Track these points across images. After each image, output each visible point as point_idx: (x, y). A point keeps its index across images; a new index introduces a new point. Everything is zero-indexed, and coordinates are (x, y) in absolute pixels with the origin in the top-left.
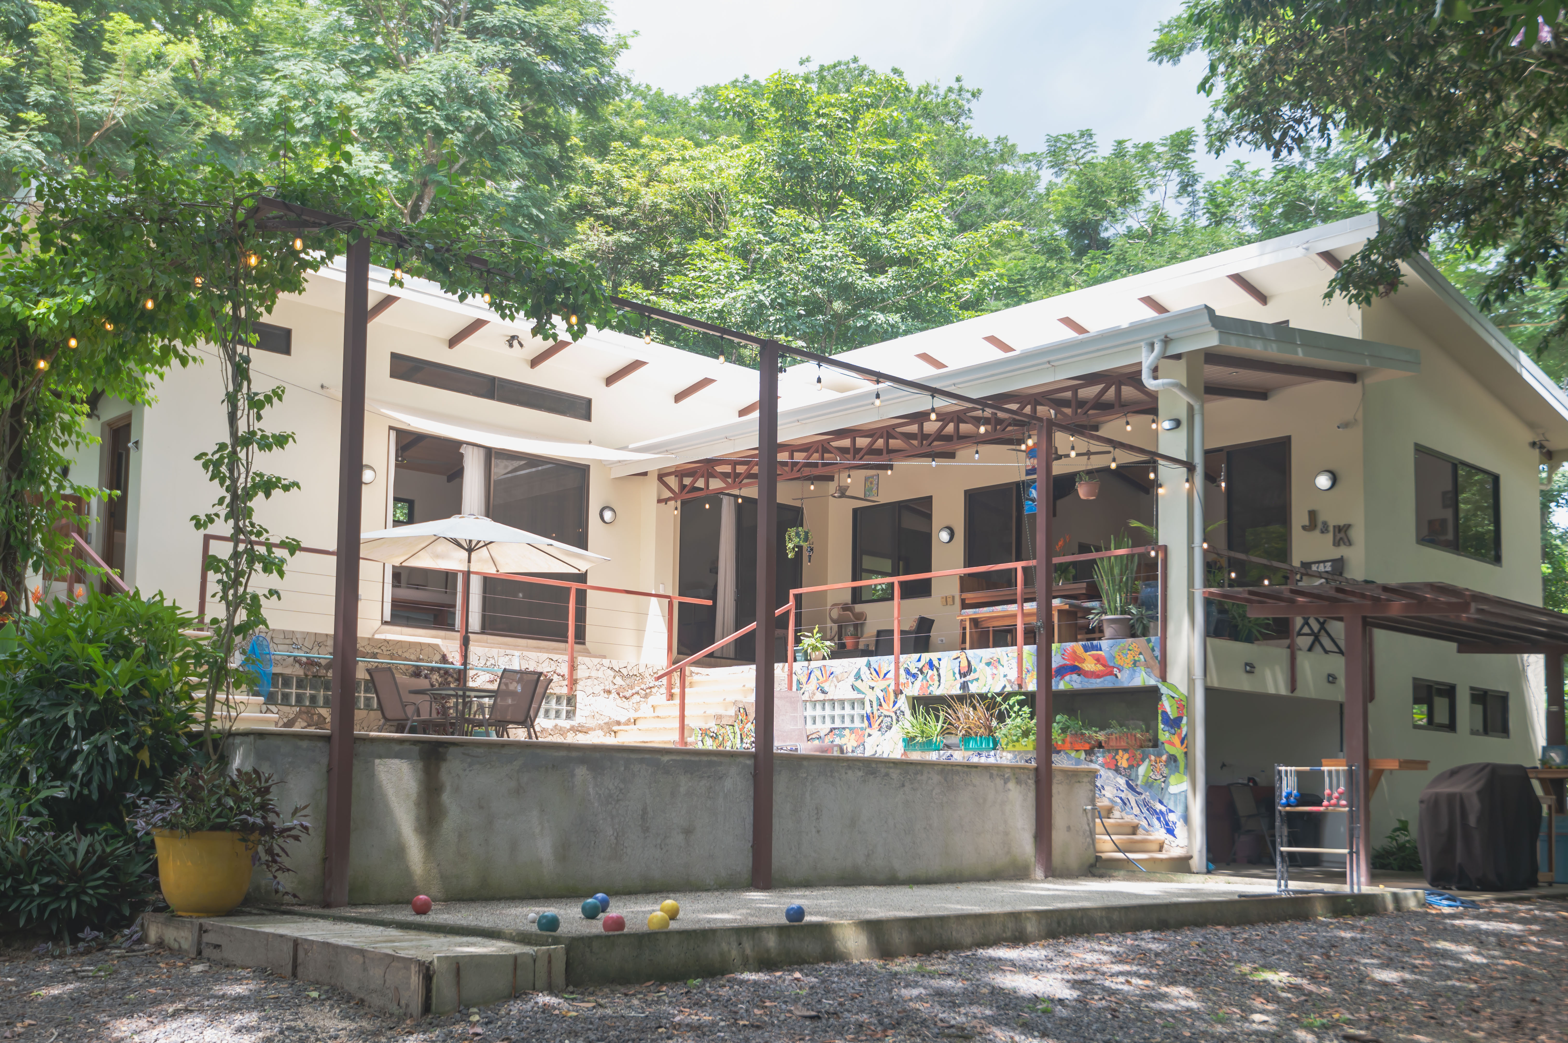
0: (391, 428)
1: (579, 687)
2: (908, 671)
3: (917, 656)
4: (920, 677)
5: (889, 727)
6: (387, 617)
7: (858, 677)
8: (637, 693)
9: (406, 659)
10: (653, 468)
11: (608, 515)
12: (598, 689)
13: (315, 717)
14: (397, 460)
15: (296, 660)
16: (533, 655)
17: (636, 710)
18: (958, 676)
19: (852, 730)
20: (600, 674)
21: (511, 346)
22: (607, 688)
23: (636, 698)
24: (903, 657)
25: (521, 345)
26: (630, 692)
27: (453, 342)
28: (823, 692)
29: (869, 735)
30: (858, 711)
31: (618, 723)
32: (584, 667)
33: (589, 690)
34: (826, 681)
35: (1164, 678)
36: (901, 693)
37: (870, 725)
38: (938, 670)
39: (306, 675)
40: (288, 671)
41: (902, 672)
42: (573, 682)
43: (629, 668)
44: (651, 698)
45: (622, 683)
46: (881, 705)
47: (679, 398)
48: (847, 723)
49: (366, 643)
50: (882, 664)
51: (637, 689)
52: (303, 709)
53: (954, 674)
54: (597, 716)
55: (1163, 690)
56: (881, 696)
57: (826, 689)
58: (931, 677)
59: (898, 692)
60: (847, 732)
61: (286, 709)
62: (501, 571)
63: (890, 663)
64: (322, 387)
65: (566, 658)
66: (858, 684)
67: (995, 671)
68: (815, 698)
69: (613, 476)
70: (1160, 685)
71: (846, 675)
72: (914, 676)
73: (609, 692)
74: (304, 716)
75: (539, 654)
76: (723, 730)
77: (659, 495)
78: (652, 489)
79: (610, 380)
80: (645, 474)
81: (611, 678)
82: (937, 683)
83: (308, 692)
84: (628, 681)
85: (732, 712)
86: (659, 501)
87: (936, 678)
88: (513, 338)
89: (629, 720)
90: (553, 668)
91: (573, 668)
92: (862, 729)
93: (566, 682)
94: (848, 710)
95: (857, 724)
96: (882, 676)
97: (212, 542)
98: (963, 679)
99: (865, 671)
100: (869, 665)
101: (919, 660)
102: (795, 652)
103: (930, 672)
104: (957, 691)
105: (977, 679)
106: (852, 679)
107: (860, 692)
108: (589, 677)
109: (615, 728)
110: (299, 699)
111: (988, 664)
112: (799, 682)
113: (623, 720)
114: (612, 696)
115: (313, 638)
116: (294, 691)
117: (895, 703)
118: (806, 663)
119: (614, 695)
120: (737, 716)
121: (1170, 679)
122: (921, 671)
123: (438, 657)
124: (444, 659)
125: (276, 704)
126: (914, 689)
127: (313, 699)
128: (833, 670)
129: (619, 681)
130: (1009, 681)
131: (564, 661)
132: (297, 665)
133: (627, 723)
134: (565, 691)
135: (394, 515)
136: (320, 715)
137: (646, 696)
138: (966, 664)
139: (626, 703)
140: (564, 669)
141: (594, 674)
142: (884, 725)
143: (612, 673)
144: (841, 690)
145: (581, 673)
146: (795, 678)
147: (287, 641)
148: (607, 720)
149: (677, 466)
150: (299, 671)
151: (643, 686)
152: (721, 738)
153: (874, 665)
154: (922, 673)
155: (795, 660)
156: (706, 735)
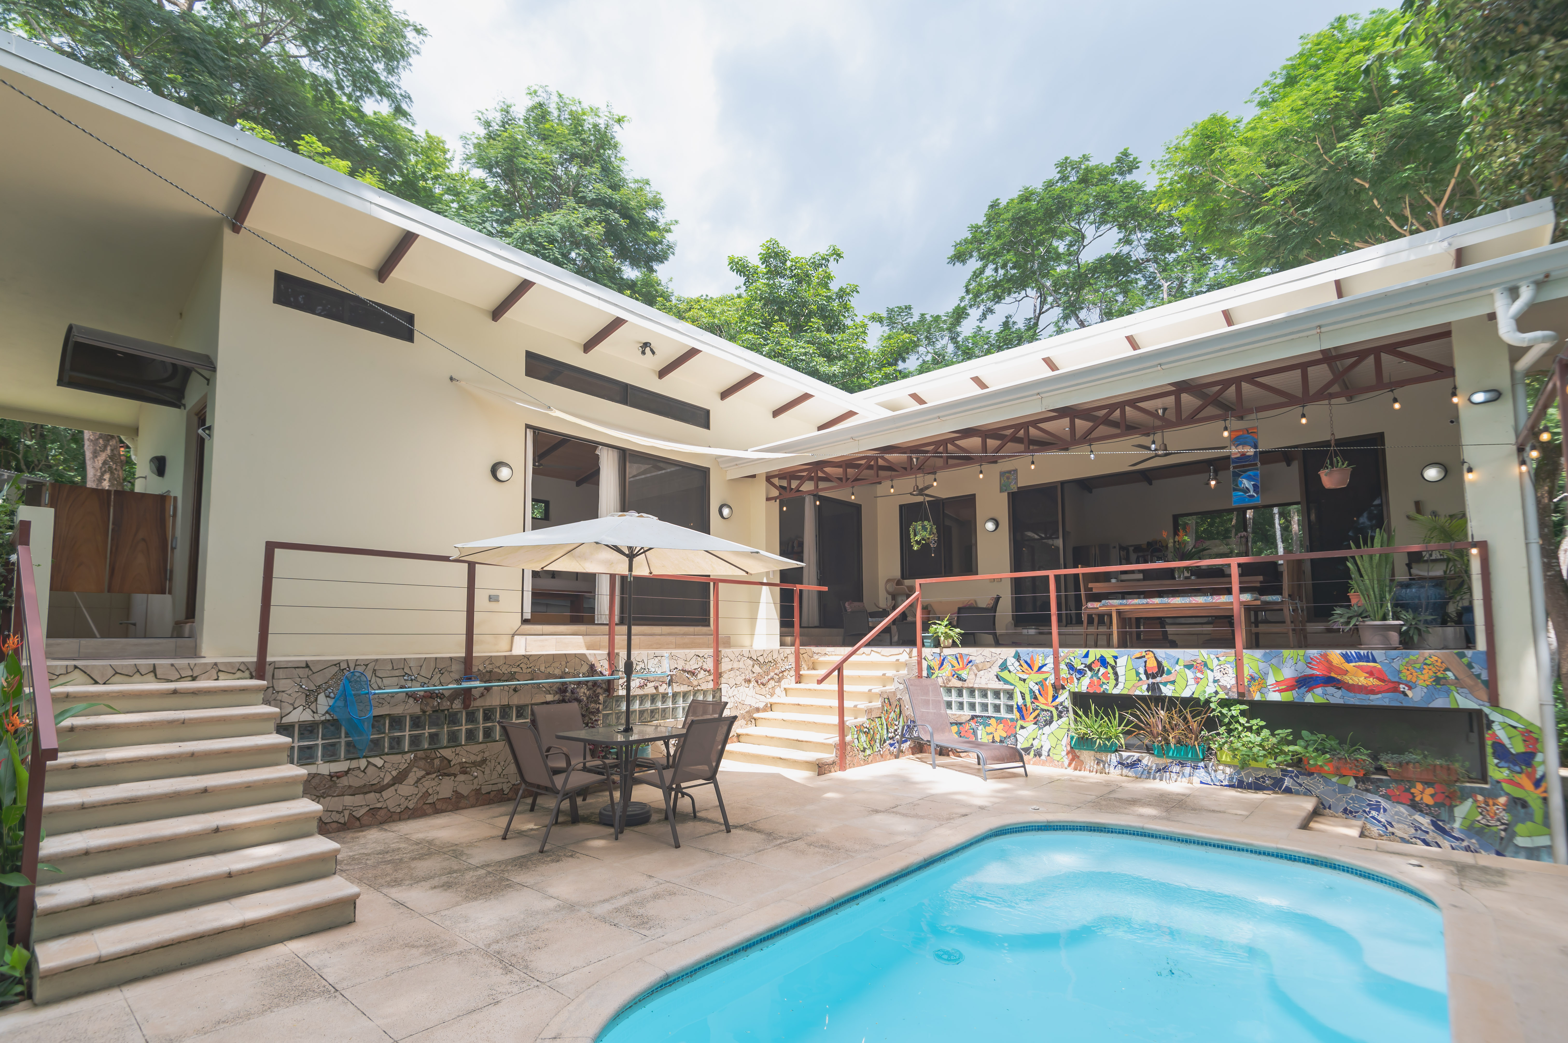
0: (528, 426)
1: (723, 680)
2: (1070, 667)
3: (1084, 651)
4: (1089, 674)
5: (1049, 722)
6: (528, 616)
7: (1004, 667)
8: (772, 678)
9: (550, 676)
10: (762, 470)
11: (726, 511)
12: (740, 680)
13: (437, 762)
14: (534, 465)
15: (411, 695)
16: (680, 652)
17: (772, 695)
18: (1143, 677)
19: (999, 720)
20: (741, 665)
21: (643, 353)
22: (747, 677)
23: (772, 683)
24: (1063, 652)
25: (653, 353)
26: (767, 678)
27: (588, 346)
28: (960, 678)
29: (1022, 727)
30: (1003, 701)
31: (758, 710)
32: (727, 659)
33: (732, 682)
34: (963, 669)
35: (1494, 700)
36: (1063, 688)
37: (1023, 717)
38: (1113, 668)
39: (424, 712)
40: (398, 711)
41: (1063, 666)
42: (718, 675)
43: (765, 655)
44: (783, 682)
45: (760, 671)
46: (1036, 698)
47: (776, 413)
48: (991, 712)
49: (502, 662)
50: (1036, 657)
51: (772, 674)
52: (420, 754)
53: (1138, 674)
54: (740, 706)
55: (1494, 716)
56: (1036, 688)
57: (964, 676)
58: (1105, 675)
59: (1058, 688)
60: (993, 721)
61: (397, 758)
62: (654, 573)
63: (1046, 657)
64: (451, 379)
65: (710, 651)
66: (1005, 674)
67: (1199, 675)
68: (951, 684)
69: (729, 478)
70: (1486, 710)
71: (988, 665)
72: (1081, 673)
73: (749, 681)
74: (422, 763)
75: (687, 651)
76: (874, 724)
77: (767, 495)
78: (761, 490)
79: (725, 395)
80: (754, 476)
81: (750, 667)
82: (1113, 682)
83: (427, 732)
84: (764, 668)
85: (878, 704)
86: (768, 499)
87: (1112, 676)
88: (646, 345)
89: (766, 705)
90: (700, 664)
91: (717, 662)
92: (1012, 720)
93: (711, 677)
94: (990, 700)
95: (1003, 714)
96: (1036, 669)
97: (278, 552)
98: (1151, 681)
99: (1011, 661)
100: (1018, 657)
101: (1086, 656)
102: (923, 638)
103: (1102, 670)
104: (1142, 690)
105: (1173, 682)
106: (996, 669)
107: (1006, 682)
108: (732, 669)
109: (756, 715)
110: (415, 741)
111: (1189, 667)
112: (930, 668)
113: (761, 705)
114: (751, 685)
115: (433, 665)
116: (407, 733)
117: (1055, 698)
118: (937, 650)
119: (753, 683)
120: (883, 706)
121: (1504, 703)
122: (1090, 667)
123: (585, 668)
124: (592, 670)
125: (380, 755)
126: (1083, 685)
127: (433, 737)
128: (971, 658)
129: (757, 669)
130: (1223, 688)
131: (709, 656)
132: (411, 701)
133: (765, 710)
134: (711, 685)
135: (533, 513)
136: (443, 758)
137: (779, 681)
138: (1155, 664)
139: (764, 690)
140: (709, 665)
141: (736, 665)
142: (1042, 719)
143: (750, 662)
144: (987, 680)
145: (725, 666)
146: (925, 664)
147: (397, 673)
148: (748, 708)
149: (780, 470)
150: (414, 708)
151: (777, 671)
152: (872, 732)
153: (1024, 657)
154: (1091, 669)
155: (923, 645)
156: (861, 731)
